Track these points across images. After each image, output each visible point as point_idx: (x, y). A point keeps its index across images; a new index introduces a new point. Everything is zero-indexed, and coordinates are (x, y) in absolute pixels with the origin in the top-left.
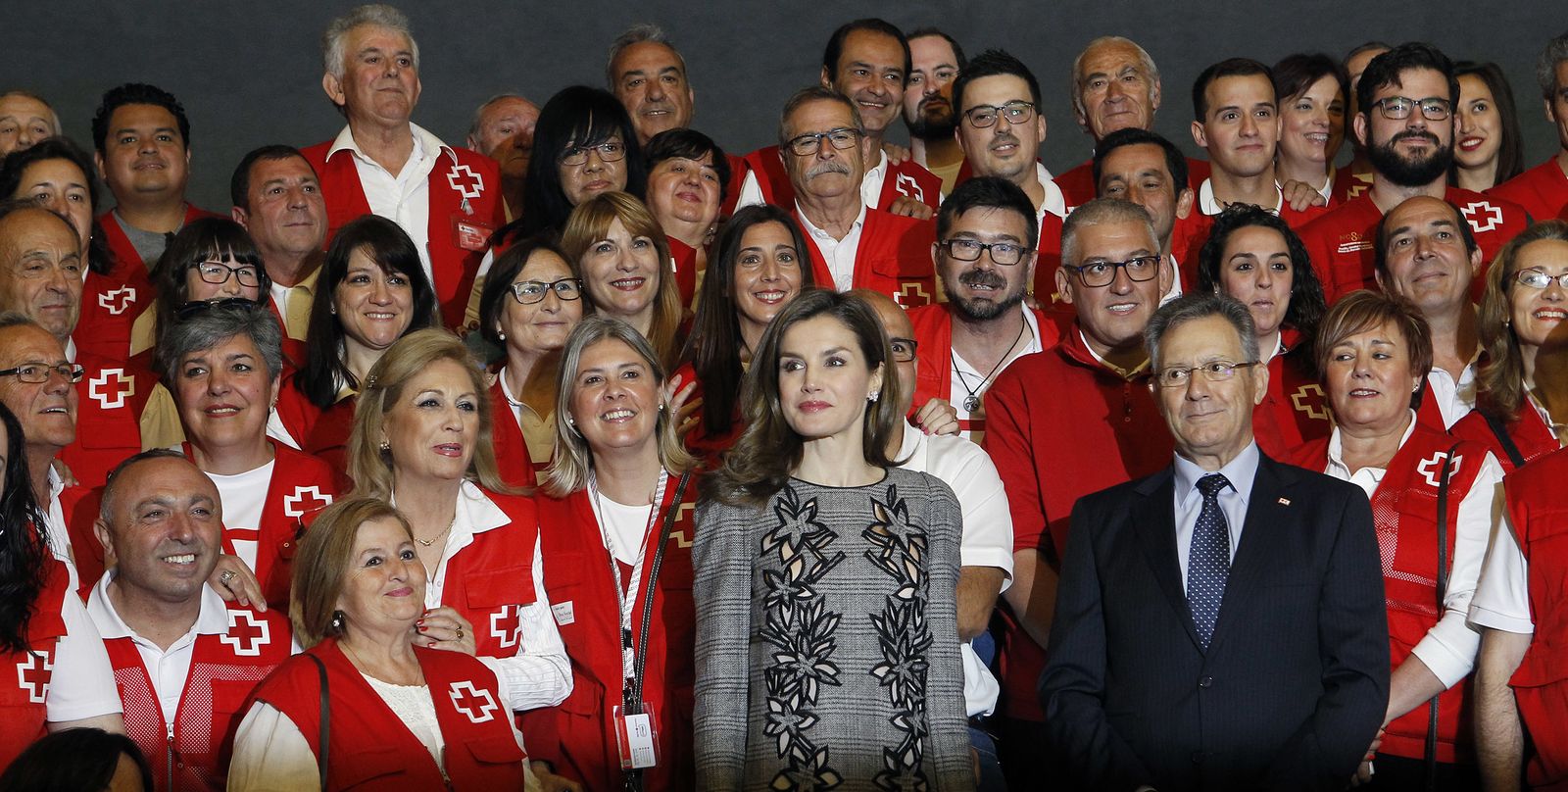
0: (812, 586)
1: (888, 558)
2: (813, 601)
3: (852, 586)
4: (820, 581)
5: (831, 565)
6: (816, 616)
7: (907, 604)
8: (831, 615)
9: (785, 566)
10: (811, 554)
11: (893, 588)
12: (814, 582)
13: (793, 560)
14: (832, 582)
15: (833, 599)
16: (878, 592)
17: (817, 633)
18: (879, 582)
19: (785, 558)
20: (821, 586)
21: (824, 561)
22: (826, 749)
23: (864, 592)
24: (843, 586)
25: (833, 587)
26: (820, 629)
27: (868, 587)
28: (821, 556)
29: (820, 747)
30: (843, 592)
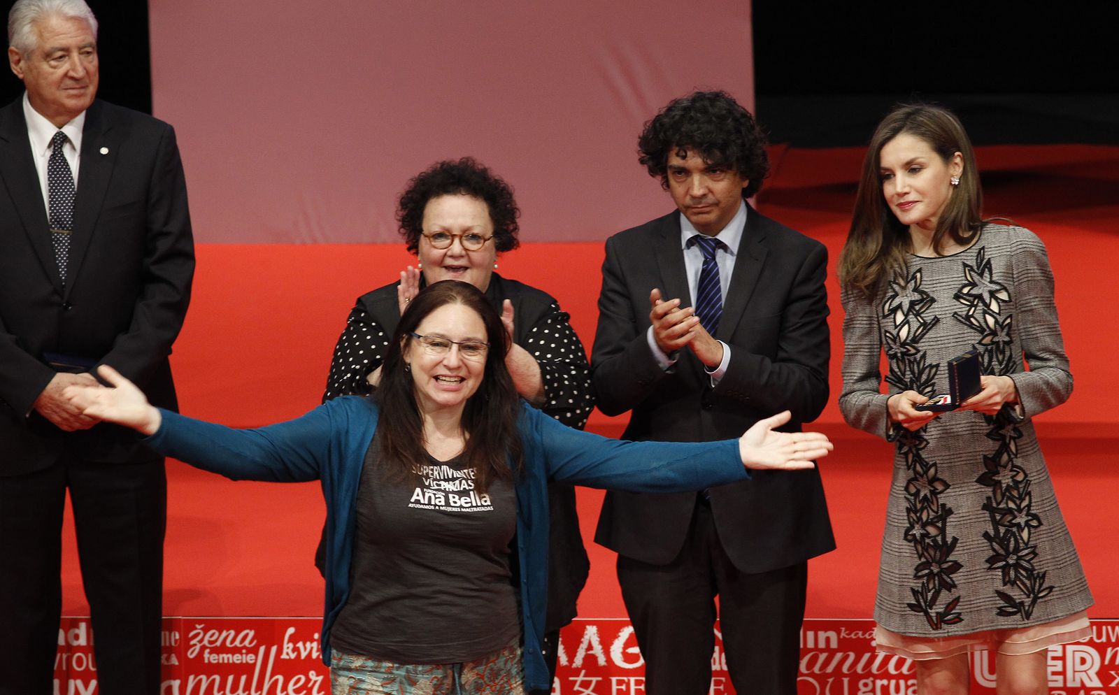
0: (916, 345)
1: (972, 316)
2: (918, 356)
3: (946, 341)
4: (922, 340)
5: (929, 327)
6: (921, 366)
7: (989, 347)
8: (931, 366)
9: (897, 330)
10: (915, 319)
11: (976, 338)
12: (917, 342)
13: (903, 324)
14: (931, 340)
15: (932, 352)
16: (966, 343)
17: (923, 380)
18: (966, 335)
19: (898, 324)
20: (923, 344)
21: (924, 324)
22: (935, 464)
23: (955, 344)
24: (939, 342)
25: (932, 343)
26: (924, 377)
27: (957, 340)
28: (923, 320)
29: (931, 463)
30: (939, 346)
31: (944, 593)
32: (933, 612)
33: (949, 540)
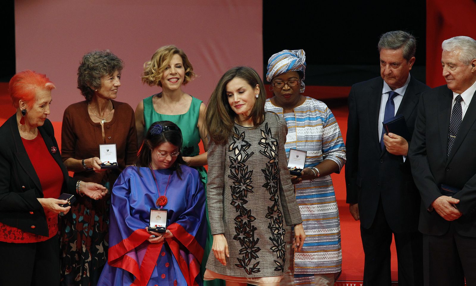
0: (244, 163)
1: (266, 152)
3: (256, 162)
4: (247, 161)
6: (246, 172)
7: (272, 165)
8: (250, 172)
9: (236, 157)
10: (244, 153)
11: (268, 161)
13: (238, 155)
15: (250, 166)
17: (246, 177)
18: (264, 159)
21: (248, 155)
23: (259, 163)
24: (253, 162)
25: (250, 163)
27: (261, 161)
29: (248, 210)
31: (253, 260)
32: (248, 268)
33: (256, 239)
